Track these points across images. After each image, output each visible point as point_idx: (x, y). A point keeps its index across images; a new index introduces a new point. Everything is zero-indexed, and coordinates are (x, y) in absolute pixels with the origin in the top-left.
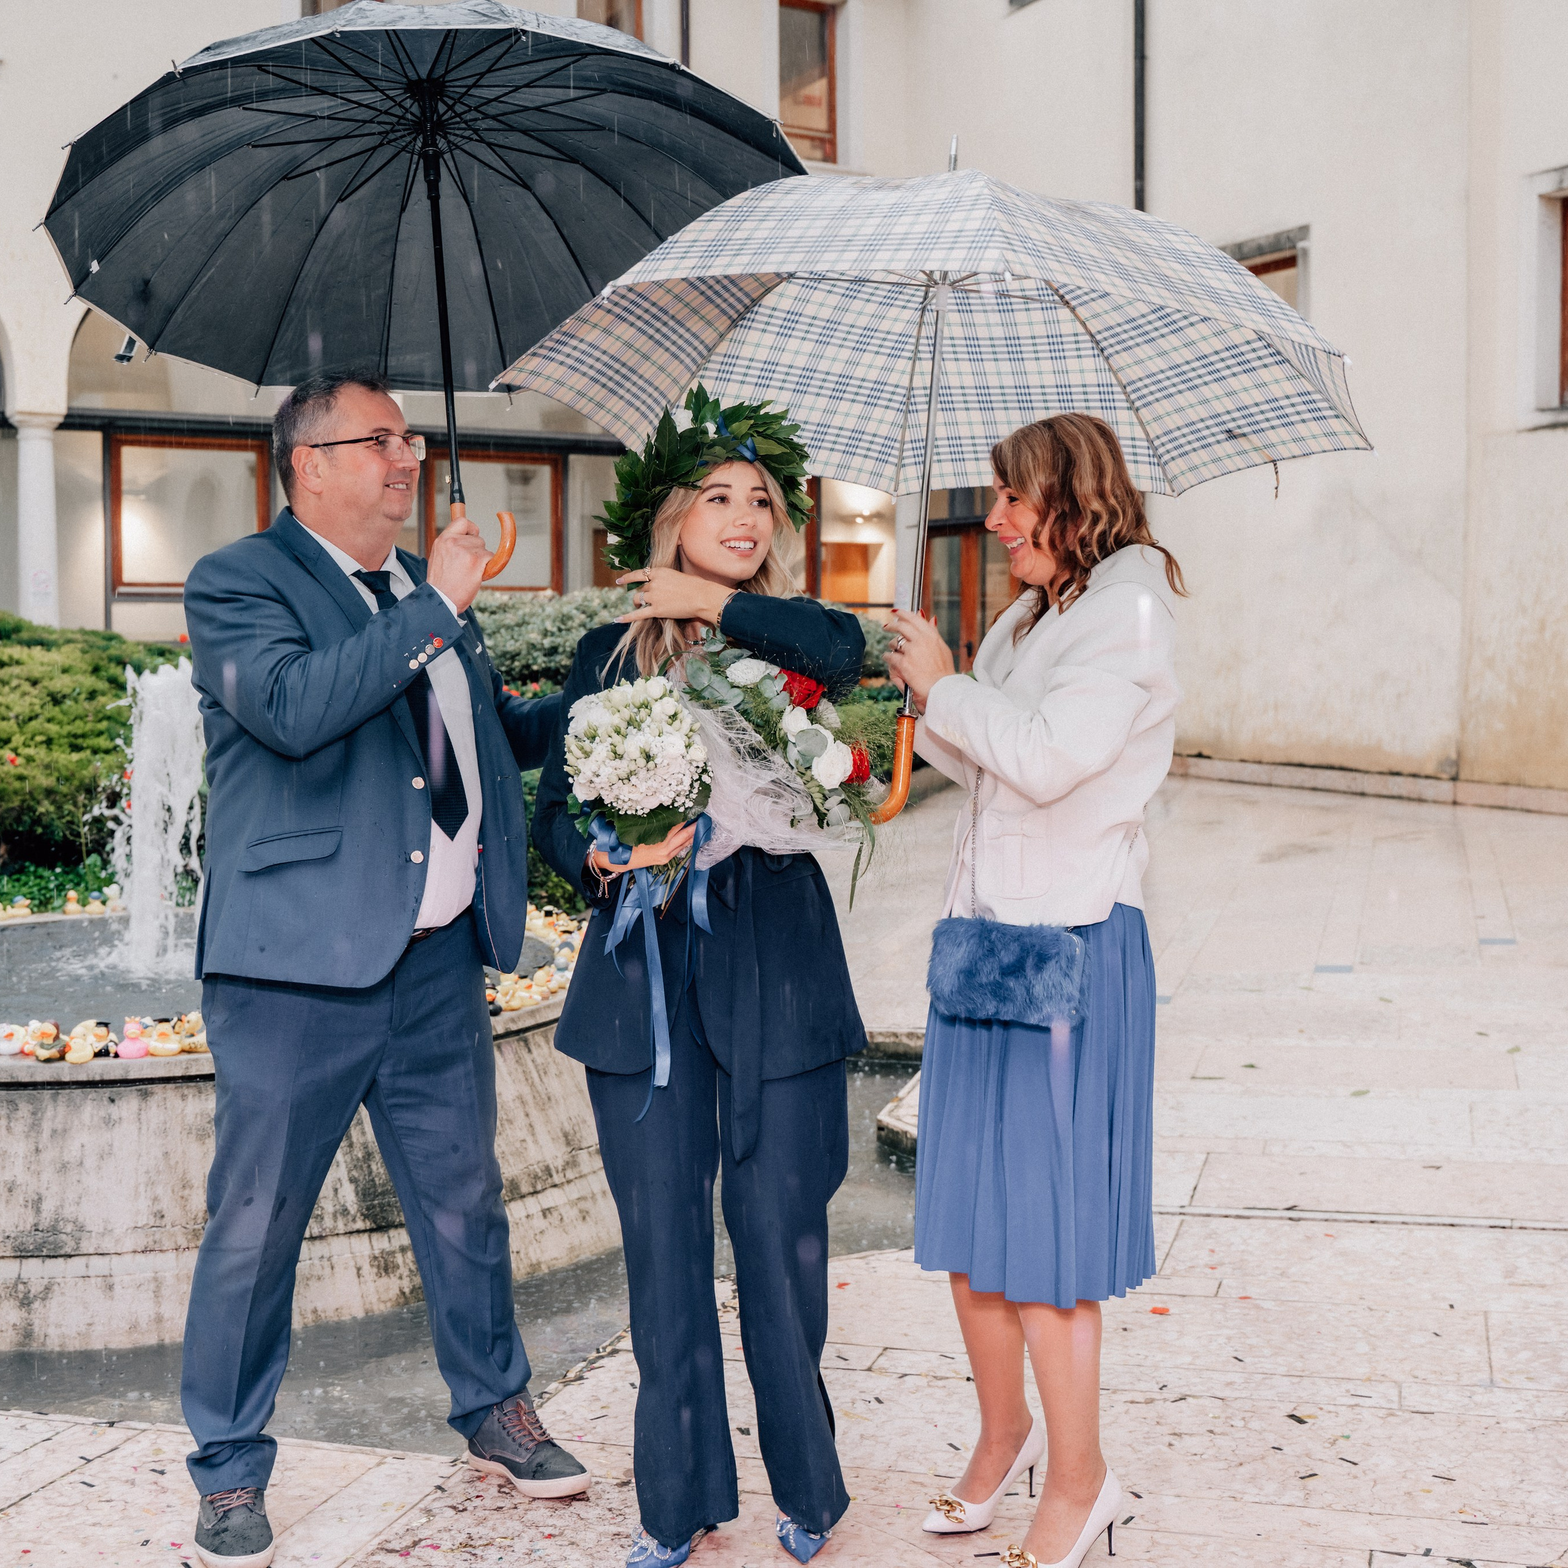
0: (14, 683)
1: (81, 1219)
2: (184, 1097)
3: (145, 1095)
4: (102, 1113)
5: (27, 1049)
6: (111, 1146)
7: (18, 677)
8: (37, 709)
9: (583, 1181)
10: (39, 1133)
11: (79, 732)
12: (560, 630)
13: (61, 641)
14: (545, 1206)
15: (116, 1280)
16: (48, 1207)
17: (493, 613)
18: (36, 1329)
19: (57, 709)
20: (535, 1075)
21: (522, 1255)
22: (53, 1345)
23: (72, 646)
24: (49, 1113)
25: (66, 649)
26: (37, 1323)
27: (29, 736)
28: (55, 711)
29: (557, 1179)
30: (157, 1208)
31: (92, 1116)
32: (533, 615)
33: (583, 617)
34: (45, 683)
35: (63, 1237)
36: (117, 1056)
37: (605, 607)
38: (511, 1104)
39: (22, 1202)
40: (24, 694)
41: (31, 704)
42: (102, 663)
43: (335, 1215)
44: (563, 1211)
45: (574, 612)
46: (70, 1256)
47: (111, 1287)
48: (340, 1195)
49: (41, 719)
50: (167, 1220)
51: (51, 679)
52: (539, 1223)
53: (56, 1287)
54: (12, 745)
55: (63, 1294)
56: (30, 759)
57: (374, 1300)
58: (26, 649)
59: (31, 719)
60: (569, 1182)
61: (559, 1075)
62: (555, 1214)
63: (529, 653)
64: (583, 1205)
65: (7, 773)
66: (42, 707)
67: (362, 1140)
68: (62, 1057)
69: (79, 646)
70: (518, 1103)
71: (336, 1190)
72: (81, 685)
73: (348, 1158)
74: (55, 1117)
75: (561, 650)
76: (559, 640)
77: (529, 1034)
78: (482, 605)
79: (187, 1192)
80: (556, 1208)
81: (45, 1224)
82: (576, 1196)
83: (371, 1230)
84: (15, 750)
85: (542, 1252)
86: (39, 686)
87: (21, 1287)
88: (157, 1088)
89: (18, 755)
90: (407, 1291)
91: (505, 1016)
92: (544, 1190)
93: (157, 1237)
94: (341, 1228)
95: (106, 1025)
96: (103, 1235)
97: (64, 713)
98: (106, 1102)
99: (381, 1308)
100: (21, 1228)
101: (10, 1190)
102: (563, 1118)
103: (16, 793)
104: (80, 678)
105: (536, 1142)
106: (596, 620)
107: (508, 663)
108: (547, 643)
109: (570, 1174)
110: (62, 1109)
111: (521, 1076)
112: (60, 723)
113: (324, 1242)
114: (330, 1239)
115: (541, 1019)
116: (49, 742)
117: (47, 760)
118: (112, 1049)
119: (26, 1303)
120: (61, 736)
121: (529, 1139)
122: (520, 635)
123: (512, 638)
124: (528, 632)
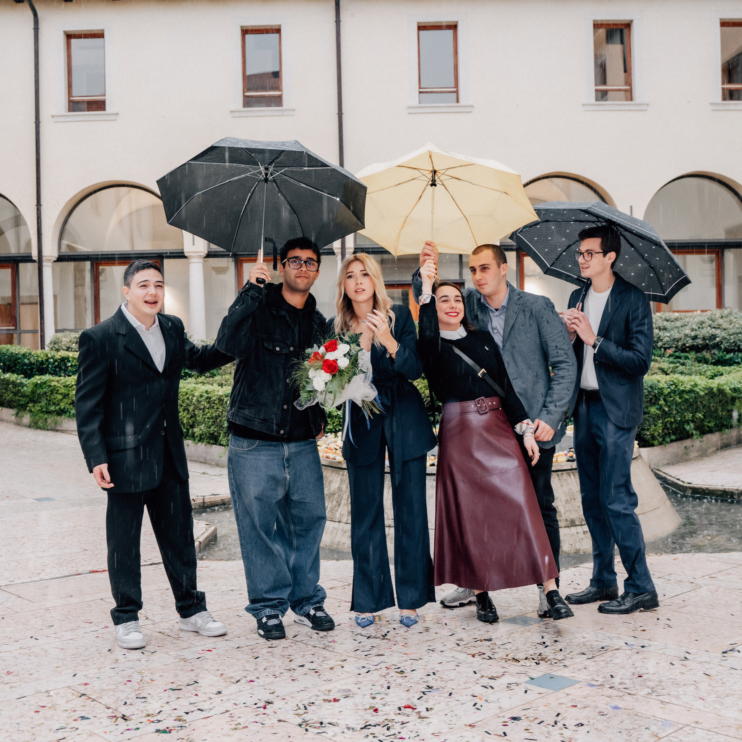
12: (699, 328)
17: (672, 321)
32: (688, 322)
33: (710, 322)
37: (722, 317)
45: (707, 320)
63: (685, 339)
75: (699, 337)
76: (698, 333)
78: (668, 318)
106: (716, 323)
107: (676, 343)
108: (693, 334)
122: (682, 331)
123: (679, 332)
124: (685, 329)
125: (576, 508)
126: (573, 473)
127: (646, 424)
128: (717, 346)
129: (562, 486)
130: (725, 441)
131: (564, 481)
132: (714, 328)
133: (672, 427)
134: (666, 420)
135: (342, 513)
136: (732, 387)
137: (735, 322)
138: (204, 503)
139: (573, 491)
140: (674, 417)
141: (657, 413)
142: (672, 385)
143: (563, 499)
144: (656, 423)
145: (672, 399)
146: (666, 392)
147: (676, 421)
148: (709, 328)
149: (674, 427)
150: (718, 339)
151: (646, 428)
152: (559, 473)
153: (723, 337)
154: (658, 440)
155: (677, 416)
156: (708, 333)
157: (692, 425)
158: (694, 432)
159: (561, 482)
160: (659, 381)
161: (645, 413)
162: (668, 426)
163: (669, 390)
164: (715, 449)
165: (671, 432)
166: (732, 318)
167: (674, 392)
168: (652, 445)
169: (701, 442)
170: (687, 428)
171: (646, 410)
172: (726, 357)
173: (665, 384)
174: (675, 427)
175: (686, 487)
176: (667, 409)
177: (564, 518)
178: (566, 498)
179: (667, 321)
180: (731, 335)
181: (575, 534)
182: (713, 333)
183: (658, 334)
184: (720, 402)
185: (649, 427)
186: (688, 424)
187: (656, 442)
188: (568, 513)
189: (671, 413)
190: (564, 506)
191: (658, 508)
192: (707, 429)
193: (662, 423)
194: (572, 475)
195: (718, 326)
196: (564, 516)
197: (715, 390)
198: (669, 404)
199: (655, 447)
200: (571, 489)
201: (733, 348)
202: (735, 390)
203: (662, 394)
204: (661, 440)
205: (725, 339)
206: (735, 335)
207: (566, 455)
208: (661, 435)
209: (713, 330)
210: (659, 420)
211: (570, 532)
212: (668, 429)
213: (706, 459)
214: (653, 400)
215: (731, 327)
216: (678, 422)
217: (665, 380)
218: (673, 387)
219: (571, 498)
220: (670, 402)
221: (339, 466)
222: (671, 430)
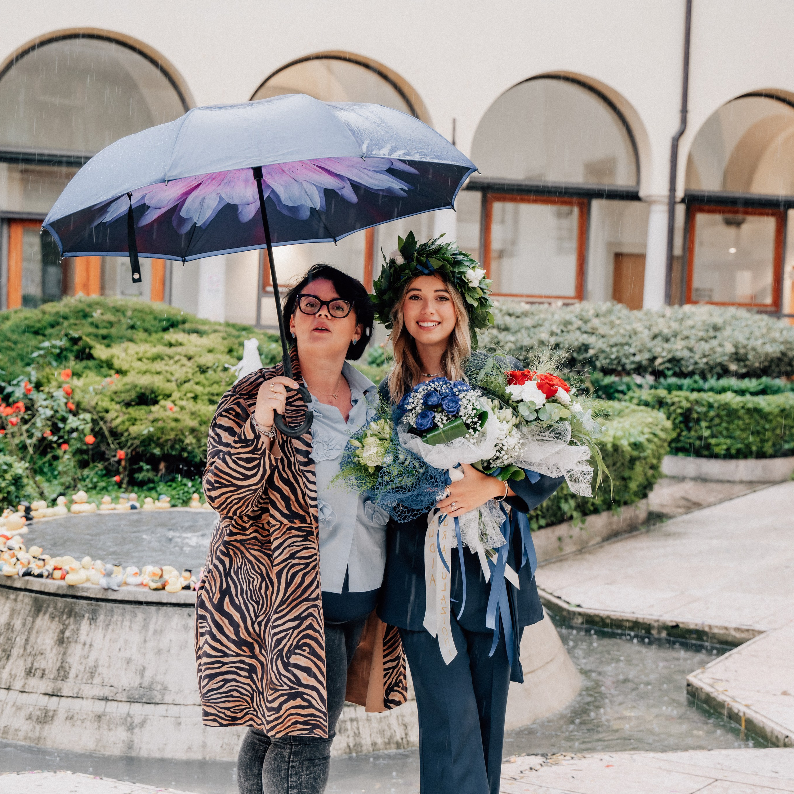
0: (177, 358)
1: (166, 683)
4: (183, 623)
5: (145, 583)
6: (187, 642)
7: (180, 354)
8: (190, 376)
10: (147, 631)
11: (215, 392)
12: (562, 331)
13: (210, 331)
15: (182, 720)
16: (148, 674)
17: (518, 317)
18: (135, 744)
19: (202, 376)
22: (144, 753)
23: (216, 334)
24: (154, 620)
25: (212, 336)
26: (136, 740)
27: (184, 393)
28: (201, 378)
31: (177, 624)
32: (545, 320)
33: (580, 323)
34: (197, 359)
35: (155, 692)
37: (597, 316)
39: (134, 670)
40: (183, 365)
41: (187, 372)
45: (574, 319)
46: (158, 704)
47: (179, 724)
49: (192, 383)
51: (200, 356)
53: (148, 721)
54: (172, 398)
55: (152, 725)
56: (182, 408)
58: (186, 336)
59: (185, 382)
65: (168, 417)
66: (193, 374)
68: (163, 588)
69: (221, 334)
72: (219, 361)
74: (156, 623)
75: (561, 346)
76: (560, 339)
81: (145, 684)
84: (173, 402)
86: (192, 361)
87: (129, 719)
89: (175, 405)
95: (190, 571)
96: (178, 693)
97: (207, 379)
98: (186, 616)
100: (132, 685)
101: (128, 663)
103: (172, 429)
104: (220, 356)
106: (589, 325)
108: (553, 341)
110: (161, 619)
112: (204, 386)
116: (195, 398)
117: (193, 409)
118: (193, 586)
119: (131, 728)
120: (203, 394)
122: (534, 333)
123: (529, 336)
124: (540, 332)
128: (590, 362)
130: (614, 527)
132: (586, 332)
135: (13, 673)
136: (632, 440)
137: (618, 325)
148: (578, 333)
150: (591, 352)
153: (600, 349)
156: (577, 340)
157: (572, 503)
158: (575, 514)
164: (599, 539)
165: (539, 513)
166: (613, 318)
169: (581, 529)
170: (565, 507)
172: (603, 380)
174: (547, 505)
175: (574, 613)
179: (510, 315)
180: (612, 346)
182: (585, 342)
183: (497, 337)
184: (614, 464)
186: (566, 500)
191: (551, 661)
192: (592, 508)
195: (590, 331)
197: (609, 447)
201: (614, 367)
202: (636, 446)
205: (603, 351)
206: (618, 347)
209: (585, 336)
213: (588, 556)
215: (612, 332)
221: (9, 583)
222: (541, 511)
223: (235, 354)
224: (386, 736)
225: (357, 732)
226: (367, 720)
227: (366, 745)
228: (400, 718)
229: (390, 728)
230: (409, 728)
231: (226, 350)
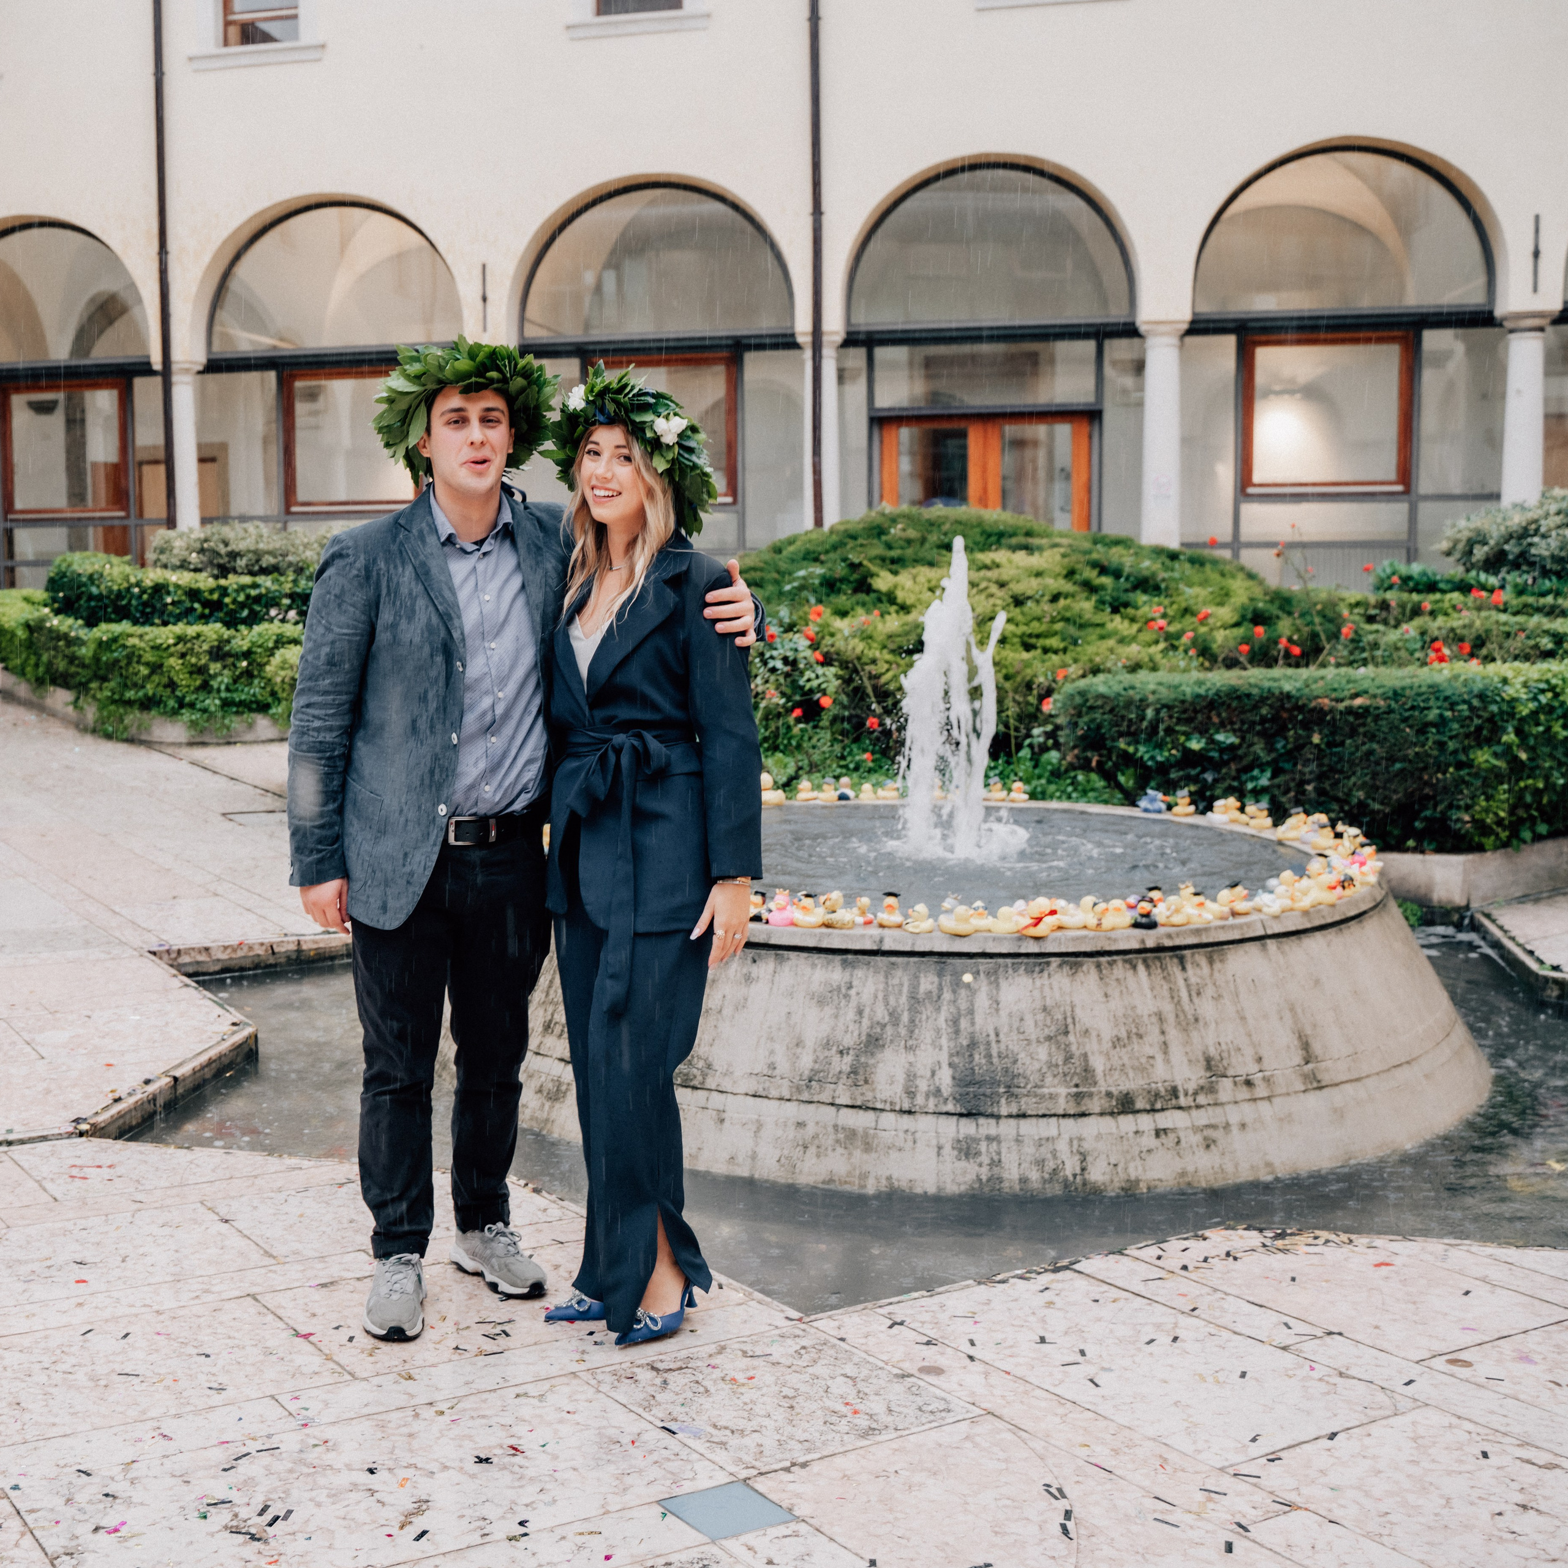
1: (709, 1060)
2: (814, 966)
3: (780, 960)
4: (745, 971)
6: (746, 1000)
9: (1218, 1110)
14: (1161, 1126)
15: (727, 1115)
20: (1184, 994)
21: (1119, 1169)
23: (1056, 550)
29: (1183, 1101)
30: (772, 1059)
31: (735, 972)
35: (694, 1073)
36: (767, 922)
38: (1145, 1018)
42: (1079, 566)
43: (927, 1096)
44: (1182, 1135)
46: (695, 1091)
47: (723, 1121)
48: (936, 1078)
50: (777, 1072)
52: (1149, 1141)
57: (949, 1181)
60: (1198, 1107)
61: (1217, 998)
62: (1172, 1136)
64: (1209, 1133)
67: (970, 1030)
69: (1062, 550)
70: (1154, 1019)
71: (933, 1073)
73: (952, 1044)
77: (1187, 953)
79: (799, 1050)
80: (1174, 1130)
82: (1204, 1121)
83: (961, 1115)
85: (1145, 1170)
88: (792, 955)
90: (984, 1178)
91: (1160, 930)
92: (1163, 1110)
93: (767, 1084)
94: (931, 1107)
95: (763, 892)
96: (725, 1075)
98: (749, 960)
99: (951, 1189)
102: (1210, 1041)
105: (1167, 1061)
109: (1202, 1099)
111: (1166, 993)
113: (911, 1117)
114: (918, 1116)
115: (1205, 940)
118: (765, 916)
121: (1159, 1057)
125: (1143, 1060)
126: (1145, 961)
127: (1461, 792)
129: (1106, 995)
131: (1114, 984)
133: (1540, 802)
134: (1522, 784)
138: (299, 951)
139: (1139, 1011)
140: (1547, 778)
141: (1495, 766)
142: (1543, 691)
143: (1108, 1033)
144: (1490, 791)
145: (1541, 729)
146: (1524, 711)
147: (1550, 786)
149: (1545, 800)
151: (1462, 803)
152: (1103, 960)
154: (1497, 835)
155: (1556, 774)
159: (1107, 985)
160: (1505, 681)
161: (1460, 765)
162: (1528, 798)
163: (1532, 706)
165: (1535, 813)
167: (1549, 709)
168: (1480, 849)
171: (1463, 758)
173: (1524, 690)
174: (1550, 802)
176: (1523, 756)
177: (1103, 1089)
178: (1115, 1032)
181: (1131, 1135)
185: (1469, 801)
187: (1489, 841)
188: (1116, 1075)
189: (1538, 767)
190: (1107, 1054)
193: (1509, 791)
194: (1141, 968)
196: (1101, 1082)
198: (1532, 742)
199: (1489, 854)
200: (1134, 1008)
203: (1512, 715)
204: (1504, 835)
207: (1132, 907)
208: (1506, 822)
210: (1502, 783)
211: (1114, 1130)
212: (1528, 807)
214: (1485, 732)
216: (1558, 789)
217: (1522, 679)
218: (1544, 699)
219: (1129, 1033)
220: (1536, 737)
222: (1536, 810)
223: (1077, 577)
224: (1046, 1169)
225: (996, 1158)
226: (1017, 1140)
227: (1011, 1180)
228: (1075, 1143)
229: (1055, 1157)
230: (1089, 1159)
231: (1065, 572)
